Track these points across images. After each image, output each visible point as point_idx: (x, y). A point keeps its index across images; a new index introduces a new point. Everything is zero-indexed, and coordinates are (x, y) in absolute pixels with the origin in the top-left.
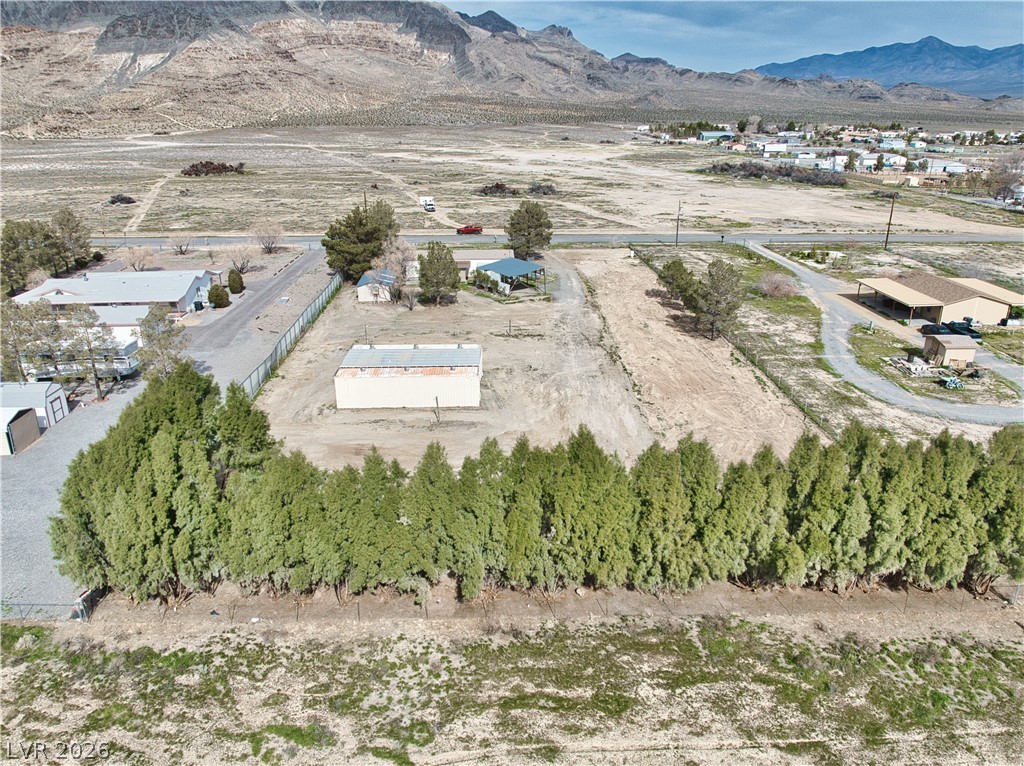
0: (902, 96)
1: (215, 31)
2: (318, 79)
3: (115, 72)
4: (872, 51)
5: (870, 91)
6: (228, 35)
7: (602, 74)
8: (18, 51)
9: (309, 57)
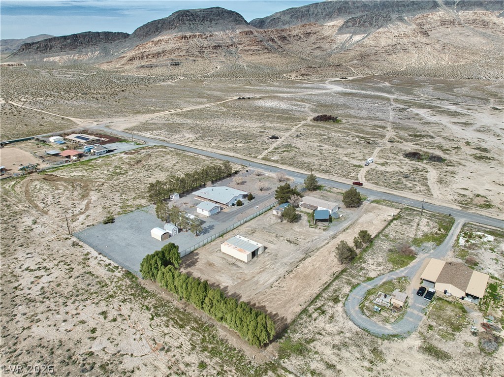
1: (391, 23)
2: (437, 46)
3: (342, 43)
6: (397, 24)
8: (307, 34)
9: (440, 32)
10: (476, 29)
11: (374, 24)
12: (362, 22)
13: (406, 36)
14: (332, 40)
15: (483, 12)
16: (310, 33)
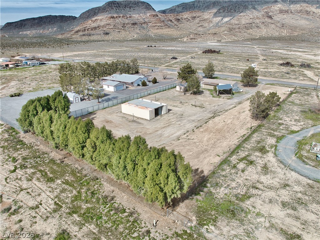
3: (216, 23)
8: (193, 17)
9: (279, 17)
10: (302, 16)
11: (237, 10)
12: (229, 10)
13: (258, 18)
14: (210, 21)
15: (306, 5)
16: (195, 17)
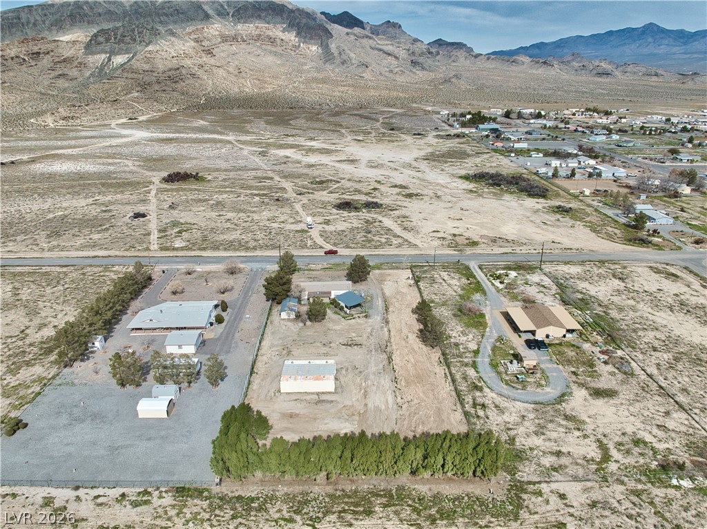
0: (626, 72)
1: (162, 38)
2: (231, 69)
3: (97, 68)
4: (610, 33)
5: (604, 69)
6: (170, 40)
7: (421, 60)
8: (33, 54)
12: (119, 37)
13: (187, 56)
14: (80, 63)
15: (266, 26)
16: (39, 53)
